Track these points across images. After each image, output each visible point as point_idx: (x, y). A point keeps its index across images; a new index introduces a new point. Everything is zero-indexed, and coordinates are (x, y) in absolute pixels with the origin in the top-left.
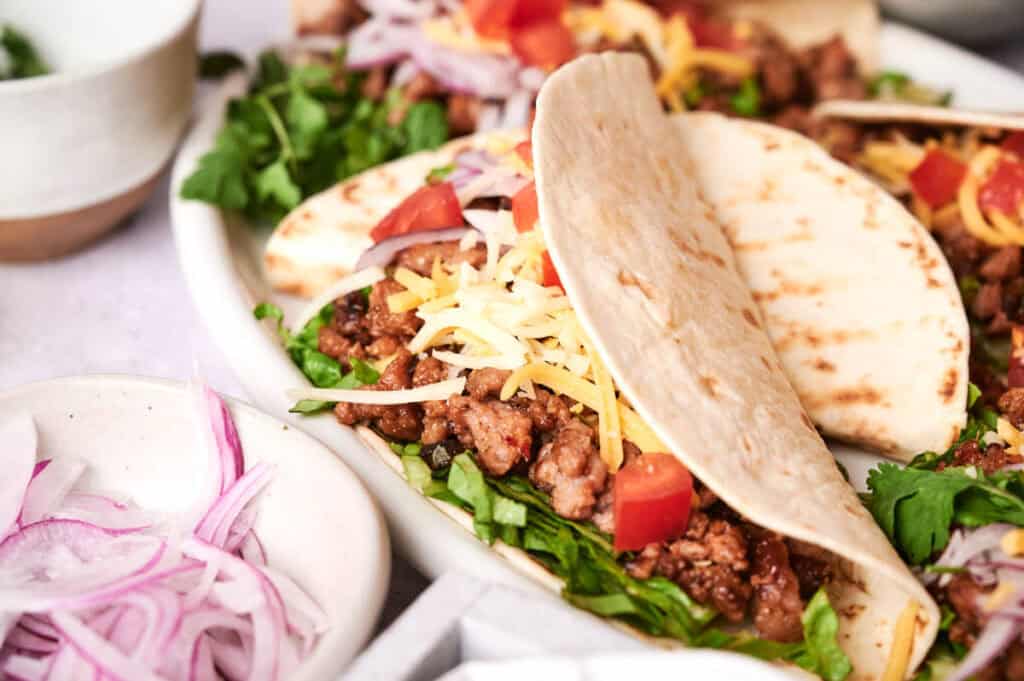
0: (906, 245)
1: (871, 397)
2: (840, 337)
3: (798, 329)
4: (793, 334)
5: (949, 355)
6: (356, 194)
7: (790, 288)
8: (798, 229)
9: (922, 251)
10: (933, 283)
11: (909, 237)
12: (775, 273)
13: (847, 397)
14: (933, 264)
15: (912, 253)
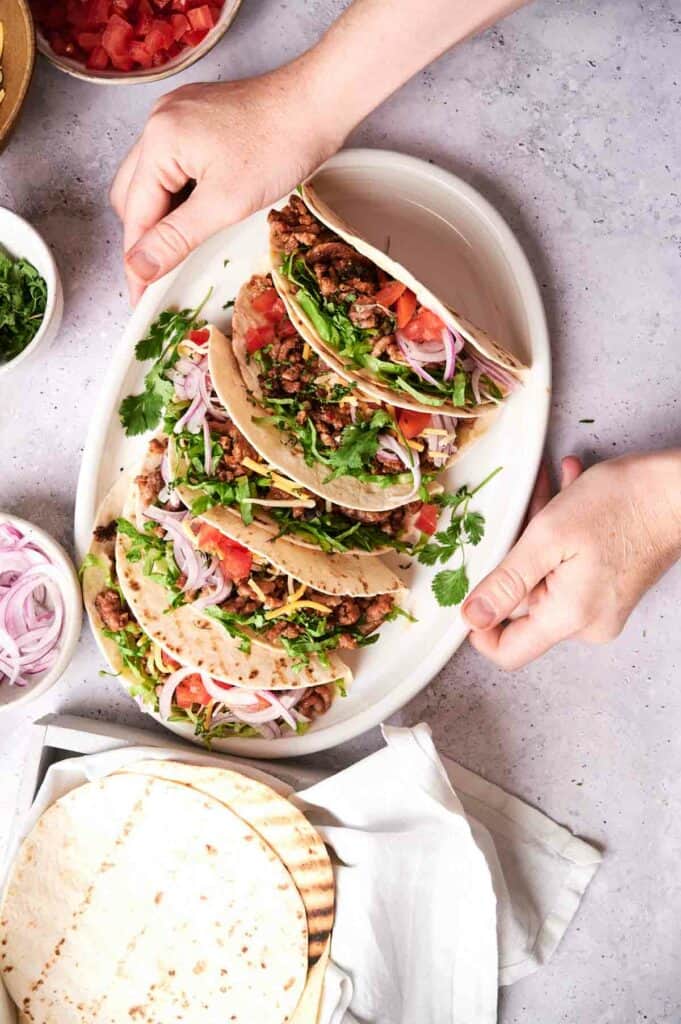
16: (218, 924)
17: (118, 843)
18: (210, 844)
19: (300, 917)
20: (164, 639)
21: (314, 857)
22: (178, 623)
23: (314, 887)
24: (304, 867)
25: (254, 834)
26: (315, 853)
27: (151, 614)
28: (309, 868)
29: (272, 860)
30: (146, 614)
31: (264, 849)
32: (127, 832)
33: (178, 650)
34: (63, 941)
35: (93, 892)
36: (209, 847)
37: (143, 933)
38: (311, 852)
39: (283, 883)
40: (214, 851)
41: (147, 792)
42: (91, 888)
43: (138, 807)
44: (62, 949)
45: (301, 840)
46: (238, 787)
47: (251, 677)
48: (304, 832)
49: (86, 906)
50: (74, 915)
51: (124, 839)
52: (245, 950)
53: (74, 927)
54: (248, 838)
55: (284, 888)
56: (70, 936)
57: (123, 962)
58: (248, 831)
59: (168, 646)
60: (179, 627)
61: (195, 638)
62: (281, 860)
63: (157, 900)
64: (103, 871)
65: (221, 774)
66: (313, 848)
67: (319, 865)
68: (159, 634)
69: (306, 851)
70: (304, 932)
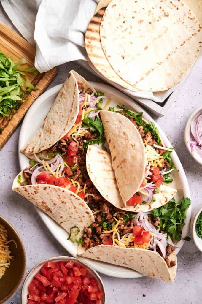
0: (91, 172)
1: (99, 152)
2: (102, 162)
3: (107, 164)
4: (108, 163)
5: (89, 154)
6: (165, 200)
7: (107, 171)
8: (106, 180)
9: (90, 171)
10: (89, 165)
11: (91, 173)
12: (109, 174)
13: (102, 153)
14: (89, 168)
15: (91, 171)
16: (130, 33)
17: (153, 70)
18: (123, 59)
19: (102, 26)
20: (76, 198)
21: (89, 40)
22: (72, 203)
23: (94, 31)
24: (94, 39)
25: (107, 57)
26: (89, 42)
27: (81, 205)
28: (92, 38)
29: (104, 47)
30: (83, 205)
31: (106, 51)
32: (149, 72)
33: (71, 195)
34: (182, 45)
35: (166, 56)
36: (124, 58)
37: (155, 39)
38: (90, 43)
39: (104, 38)
40: (122, 57)
41: (137, 82)
42: (167, 58)
43: (142, 79)
44: (183, 43)
45: (92, 47)
46: (105, 72)
47: (46, 188)
48: (89, 49)
49: (170, 54)
50: (175, 52)
51: (151, 70)
52: (124, 22)
53: (176, 48)
54: (109, 56)
55: (104, 37)
56: (179, 46)
57: (164, 32)
58: (108, 58)
59: (75, 196)
60: (72, 202)
61: (66, 198)
62: (101, 45)
63: (147, 47)
64: (161, 63)
65: (109, 77)
66: (89, 44)
67: (89, 37)
68: (78, 200)
69: (91, 44)
70: (103, 21)
